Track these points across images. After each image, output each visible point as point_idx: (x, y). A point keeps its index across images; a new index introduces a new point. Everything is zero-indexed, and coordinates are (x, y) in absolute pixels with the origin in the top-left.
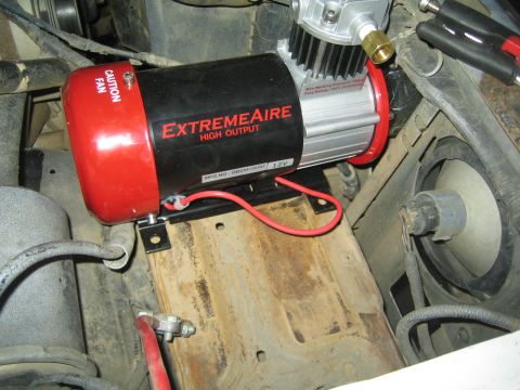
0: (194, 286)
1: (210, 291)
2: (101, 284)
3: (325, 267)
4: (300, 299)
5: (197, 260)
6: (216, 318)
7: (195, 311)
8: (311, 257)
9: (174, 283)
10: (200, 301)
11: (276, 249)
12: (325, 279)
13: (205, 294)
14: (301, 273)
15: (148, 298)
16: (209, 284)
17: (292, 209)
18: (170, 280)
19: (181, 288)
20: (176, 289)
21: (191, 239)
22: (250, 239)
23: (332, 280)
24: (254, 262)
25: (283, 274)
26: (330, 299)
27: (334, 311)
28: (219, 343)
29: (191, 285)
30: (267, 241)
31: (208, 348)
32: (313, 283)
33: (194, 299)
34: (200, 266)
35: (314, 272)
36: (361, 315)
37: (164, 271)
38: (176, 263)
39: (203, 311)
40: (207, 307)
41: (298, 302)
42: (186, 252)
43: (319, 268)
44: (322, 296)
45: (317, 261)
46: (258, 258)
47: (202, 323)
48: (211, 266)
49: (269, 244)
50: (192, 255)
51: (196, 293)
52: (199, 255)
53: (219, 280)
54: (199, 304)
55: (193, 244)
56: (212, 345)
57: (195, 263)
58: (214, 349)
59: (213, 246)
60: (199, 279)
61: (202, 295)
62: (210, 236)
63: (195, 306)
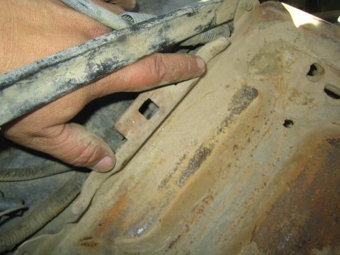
0: (197, 147)
1: (204, 165)
5: (226, 130)
6: (180, 191)
7: (172, 166)
10: (186, 163)
16: (209, 158)
21: (243, 108)
22: (297, 159)
24: (276, 183)
28: (156, 212)
29: (196, 144)
30: (311, 176)
31: (144, 206)
33: (184, 157)
34: (222, 137)
39: (178, 173)
40: (186, 174)
42: (225, 114)
46: (283, 183)
47: (165, 182)
48: (236, 146)
50: (227, 121)
51: (192, 154)
52: (233, 126)
53: (229, 166)
54: (182, 165)
55: (239, 114)
56: (150, 207)
57: (221, 130)
58: (148, 212)
59: (261, 133)
60: (208, 147)
61: (193, 160)
62: (269, 123)
63: (178, 164)
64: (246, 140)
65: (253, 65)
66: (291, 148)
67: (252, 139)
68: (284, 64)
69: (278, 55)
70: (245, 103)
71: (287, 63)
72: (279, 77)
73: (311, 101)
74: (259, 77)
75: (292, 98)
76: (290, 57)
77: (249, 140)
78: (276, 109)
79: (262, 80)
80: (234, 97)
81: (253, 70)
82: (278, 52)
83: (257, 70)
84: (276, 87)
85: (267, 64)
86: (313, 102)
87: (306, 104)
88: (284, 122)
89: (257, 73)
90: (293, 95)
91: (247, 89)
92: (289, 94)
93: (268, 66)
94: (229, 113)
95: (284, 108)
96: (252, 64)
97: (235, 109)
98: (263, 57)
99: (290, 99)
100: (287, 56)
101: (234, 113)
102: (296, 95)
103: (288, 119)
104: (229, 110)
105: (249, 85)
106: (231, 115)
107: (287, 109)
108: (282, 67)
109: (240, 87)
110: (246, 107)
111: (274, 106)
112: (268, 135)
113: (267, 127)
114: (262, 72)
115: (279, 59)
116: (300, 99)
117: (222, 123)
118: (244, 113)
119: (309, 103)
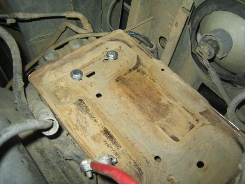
0: (101, 134)
1: (112, 133)
2: (44, 157)
3: (169, 95)
4: (165, 118)
5: (96, 118)
6: (123, 148)
7: (109, 149)
8: (158, 93)
9: (89, 137)
10: (109, 142)
11: (138, 95)
12: (172, 101)
13: (110, 137)
14: (158, 103)
15: (75, 152)
16: (109, 130)
17: (135, 71)
18: (85, 136)
19: (94, 138)
20: (91, 140)
21: (87, 108)
22: (120, 96)
23: (177, 101)
24: (128, 108)
25: (148, 107)
26: (180, 111)
27: (185, 117)
28: (132, 162)
29: (99, 134)
30: (130, 93)
31: (128, 168)
32: (167, 106)
33: (105, 141)
34: (99, 121)
35: (165, 100)
36: (201, 113)
37: (79, 133)
38: (84, 125)
39: (114, 147)
40: (115, 143)
41: (164, 120)
42: (87, 116)
43: (166, 97)
44: (175, 111)
45: (163, 94)
46: (130, 104)
47: (116, 154)
48: (105, 119)
49: (133, 94)
50: (92, 117)
51: (105, 138)
52: (95, 115)
53: (113, 125)
54: (109, 144)
55: (89, 111)
56: (129, 164)
57: (96, 121)
58: (131, 166)
59: (100, 107)
60: (103, 129)
61: (108, 138)
62: (96, 103)
63: (108, 146)
68: (66, 86)
69: (59, 87)
74: (68, 99)
76: (63, 83)
79: (71, 98)
81: (63, 100)
82: (58, 86)
85: (62, 93)
86: (93, 82)
87: (92, 86)
93: (64, 93)
95: (91, 95)
98: (57, 94)
100: (62, 84)
105: (75, 102)
108: (67, 88)
114: (66, 97)
115: (62, 87)
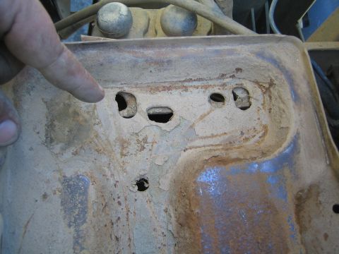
64: (114, 242)
65: (52, 141)
66: (166, 211)
67: (119, 234)
70: (81, 203)
71: (88, 112)
72: (92, 136)
73: (145, 140)
75: (125, 152)
77: (117, 239)
78: (116, 178)
80: (62, 204)
83: (60, 145)
84: (98, 151)
88: (137, 188)
89: (63, 149)
90: (123, 148)
91: (71, 183)
92: (118, 149)
94: (72, 229)
96: (50, 141)
97: (76, 220)
99: (123, 155)
101: (78, 225)
102: (125, 145)
103: (138, 179)
104: (70, 226)
106: (77, 231)
107: (128, 169)
109: (60, 186)
110: (87, 207)
111: (112, 175)
112: (131, 216)
113: (123, 206)
116: (133, 147)
117: (74, 249)
118: (89, 216)
119: (145, 145)
